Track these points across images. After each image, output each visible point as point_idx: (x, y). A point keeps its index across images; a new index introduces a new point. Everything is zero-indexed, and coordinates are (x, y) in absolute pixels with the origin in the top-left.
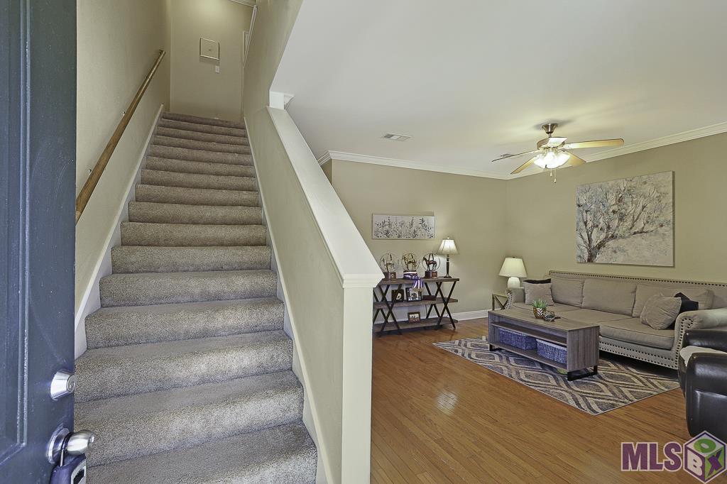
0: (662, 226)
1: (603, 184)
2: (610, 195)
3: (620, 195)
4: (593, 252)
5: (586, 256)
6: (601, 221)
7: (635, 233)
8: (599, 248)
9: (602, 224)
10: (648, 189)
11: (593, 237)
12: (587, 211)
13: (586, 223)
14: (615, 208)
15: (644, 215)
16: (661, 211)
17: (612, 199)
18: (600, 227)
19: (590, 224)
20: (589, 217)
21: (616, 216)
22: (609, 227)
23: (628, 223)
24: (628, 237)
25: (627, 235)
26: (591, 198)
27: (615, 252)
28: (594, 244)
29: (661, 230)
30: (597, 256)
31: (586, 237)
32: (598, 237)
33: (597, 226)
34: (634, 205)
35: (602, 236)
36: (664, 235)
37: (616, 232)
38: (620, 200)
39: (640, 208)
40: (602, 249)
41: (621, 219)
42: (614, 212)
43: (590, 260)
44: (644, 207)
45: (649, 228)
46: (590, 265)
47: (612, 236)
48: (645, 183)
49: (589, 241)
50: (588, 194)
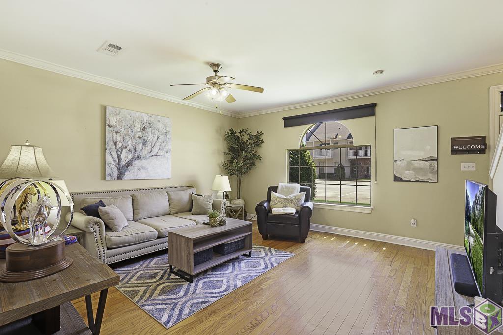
0: (167, 152)
1: (132, 112)
2: (137, 123)
3: (144, 126)
4: (123, 170)
5: (116, 174)
6: (129, 143)
7: (152, 156)
8: (127, 167)
9: (130, 146)
10: (160, 126)
11: (123, 157)
12: (117, 133)
13: (115, 144)
14: (140, 134)
15: (158, 144)
16: (166, 143)
17: (138, 128)
18: (128, 148)
19: (120, 145)
20: (119, 139)
21: (141, 141)
22: (135, 150)
23: (148, 148)
24: (149, 158)
25: (148, 157)
26: (120, 121)
27: (140, 170)
28: (123, 163)
29: (167, 155)
30: (126, 173)
31: (116, 157)
32: (127, 157)
33: (126, 147)
34: (152, 135)
35: (130, 157)
36: (168, 158)
37: (141, 154)
38: (144, 129)
39: (156, 138)
40: (130, 167)
41: (144, 144)
42: (139, 137)
43: (119, 178)
44: (158, 138)
45: (160, 153)
46: (119, 182)
47: (138, 157)
48: (159, 121)
49: (119, 160)
50: (118, 117)
